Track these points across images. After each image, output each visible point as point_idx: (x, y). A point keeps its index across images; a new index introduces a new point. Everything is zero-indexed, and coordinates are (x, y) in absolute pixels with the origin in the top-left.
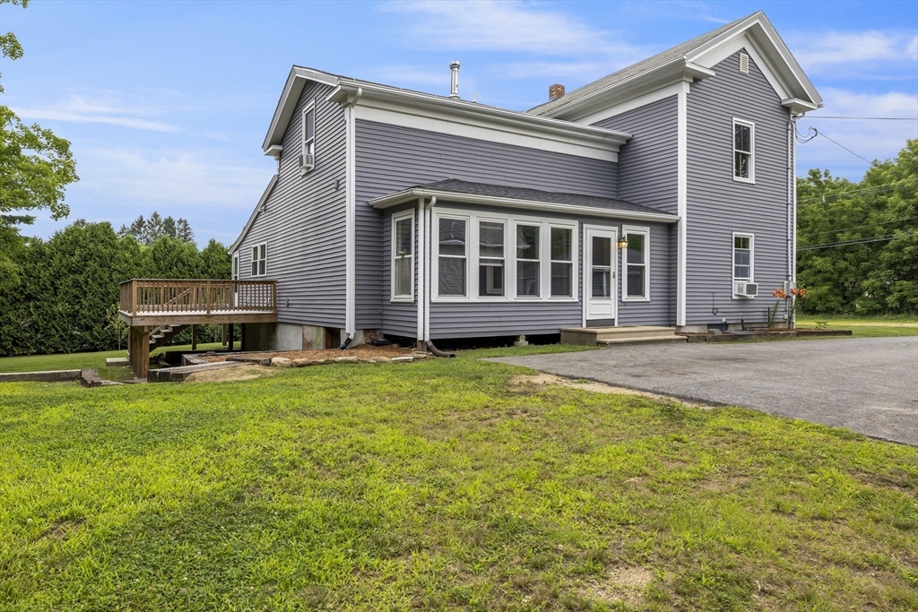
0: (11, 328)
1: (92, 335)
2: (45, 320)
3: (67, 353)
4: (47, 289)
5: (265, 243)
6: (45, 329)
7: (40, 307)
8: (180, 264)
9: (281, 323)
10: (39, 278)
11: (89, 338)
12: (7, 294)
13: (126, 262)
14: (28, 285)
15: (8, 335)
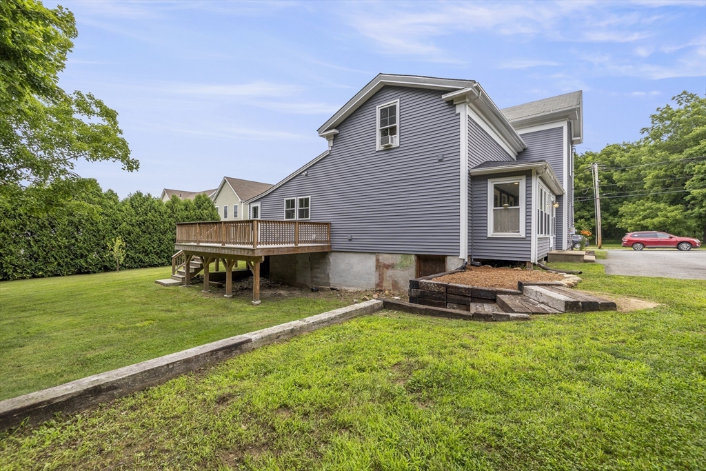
0: (12, 258)
1: (87, 262)
2: (45, 251)
3: (63, 275)
4: (45, 227)
5: (310, 197)
6: (45, 258)
7: (39, 241)
8: (153, 211)
9: (334, 251)
10: (38, 218)
11: (84, 264)
12: (8, 230)
13: (111, 208)
14: (28, 223)
15: (10, 263)
